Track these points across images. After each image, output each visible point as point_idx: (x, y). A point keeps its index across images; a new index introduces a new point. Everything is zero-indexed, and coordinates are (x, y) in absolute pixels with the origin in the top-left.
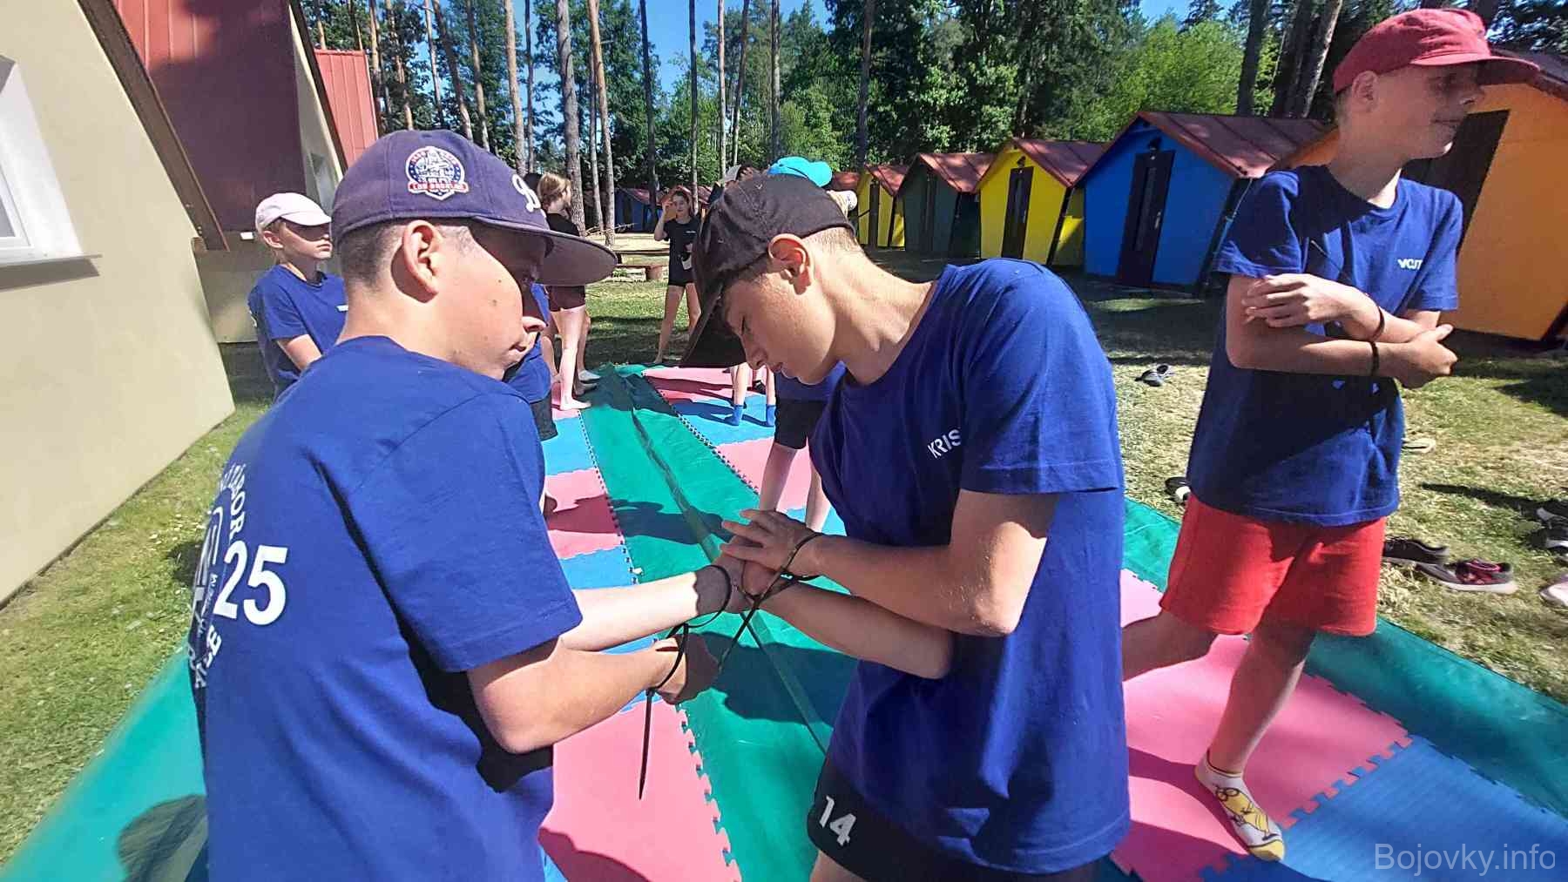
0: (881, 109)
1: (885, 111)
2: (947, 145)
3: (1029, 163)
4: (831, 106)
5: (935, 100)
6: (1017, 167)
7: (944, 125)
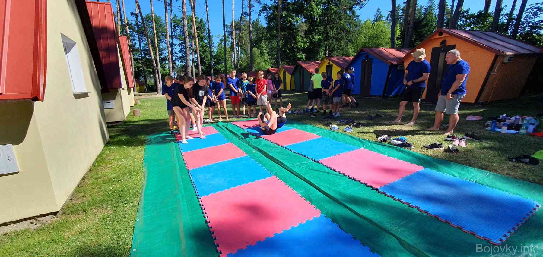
0: (284, 49)
1: (285, 50)
2: (305, 59)
3: (331, 63)
4: (267, 49)
5: (300, 46)
6: (328, 65)
7: (304, 54)
